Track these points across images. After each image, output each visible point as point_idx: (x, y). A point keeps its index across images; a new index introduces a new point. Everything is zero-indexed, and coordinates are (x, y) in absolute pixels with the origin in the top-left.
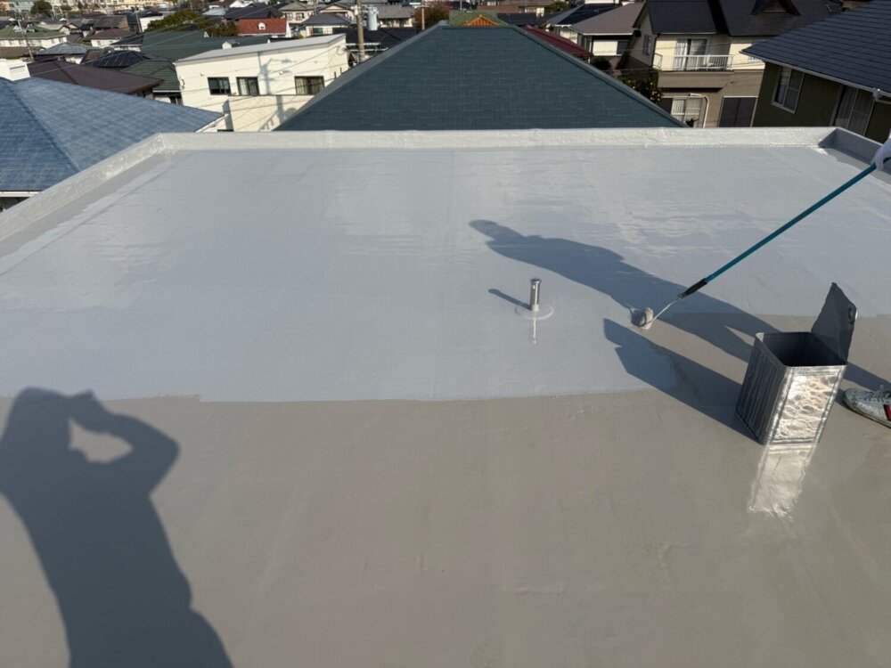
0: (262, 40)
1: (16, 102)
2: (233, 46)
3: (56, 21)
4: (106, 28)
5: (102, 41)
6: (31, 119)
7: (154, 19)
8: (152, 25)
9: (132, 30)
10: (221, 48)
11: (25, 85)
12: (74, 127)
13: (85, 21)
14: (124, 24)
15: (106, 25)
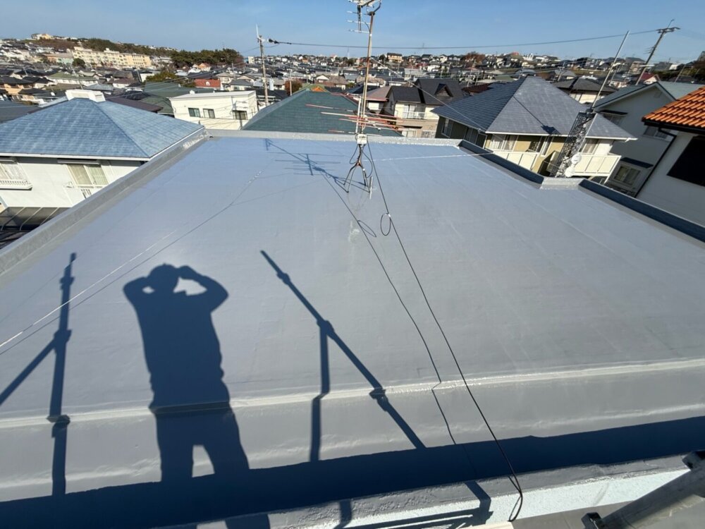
0: (211, 91)
1: (101, 113)
2: (196, 92)
3: (89, 71)
4: (120, 78)
5: (119, 85)
6: (111, 121)
7: (149, 75)
8: (148, 78)
9: (135, 80)
10: (189, 93)
11: (104, 105)
12: (134, 127)
13: (107, 72)
14: (130, 76)
15: (121, 76)
